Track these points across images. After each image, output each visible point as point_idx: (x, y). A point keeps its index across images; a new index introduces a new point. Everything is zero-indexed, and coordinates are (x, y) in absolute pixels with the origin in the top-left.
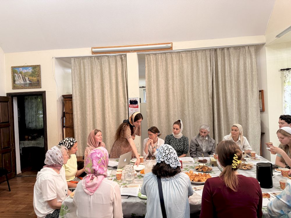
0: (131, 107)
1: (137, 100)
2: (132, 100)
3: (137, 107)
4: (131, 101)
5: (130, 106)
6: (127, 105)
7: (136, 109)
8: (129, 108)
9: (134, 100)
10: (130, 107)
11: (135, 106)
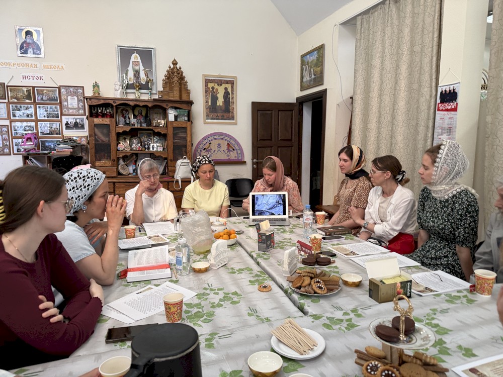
0: (442, 110)
1: (456, 91)
2: (446, 91)
3: (455, 110)
4: (444, 92)
5: (438, 107)
6: (433, 104)
7: (451, 116)
8: (437, 112)
9: (450, 91)
10: (439, 110)
11: (450, 106)
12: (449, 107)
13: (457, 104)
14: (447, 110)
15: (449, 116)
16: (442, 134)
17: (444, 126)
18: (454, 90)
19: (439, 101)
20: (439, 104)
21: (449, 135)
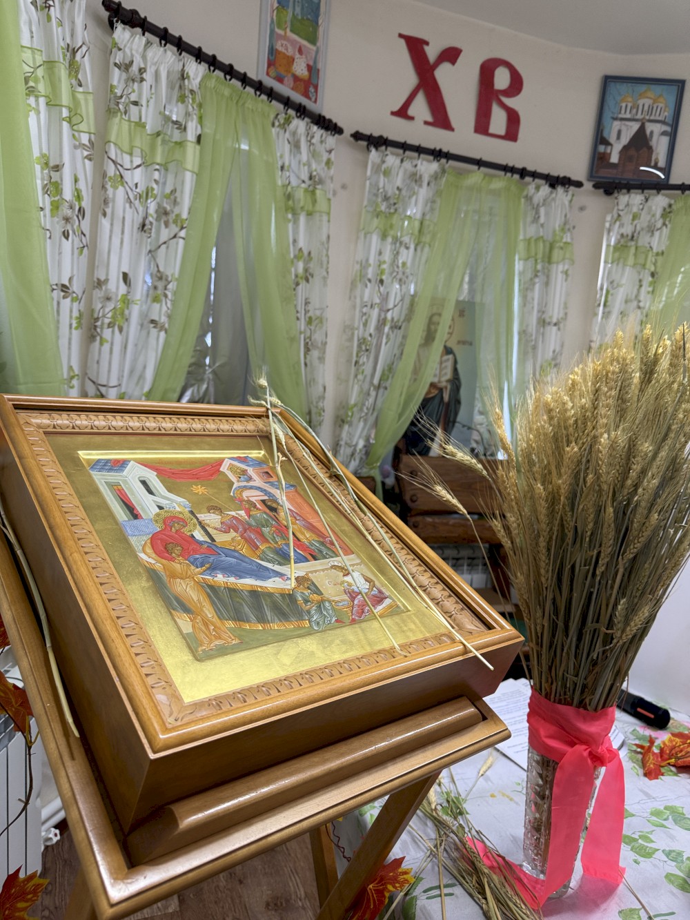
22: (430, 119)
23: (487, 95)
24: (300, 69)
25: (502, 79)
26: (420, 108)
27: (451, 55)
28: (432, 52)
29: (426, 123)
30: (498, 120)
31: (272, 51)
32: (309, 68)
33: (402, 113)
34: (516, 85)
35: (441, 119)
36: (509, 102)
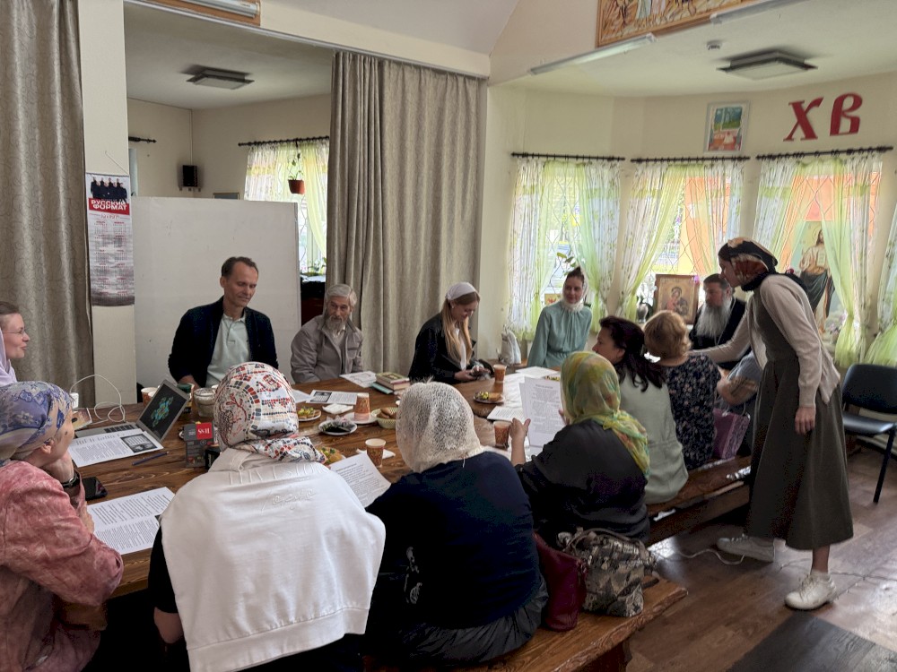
1: (124, 186)
2: (102, 182)
3: (126, 212)
4: (99, 183)
5: (91, 205)
7: (119, 220)
8: (89, 211)
9: (110, 184)
10: (92, 208)
12: (113, 208)
13: (128, 205)
14: (109, 211)
15: (115, 220)
16: (105, 244)
17: (107, 233)
18: (118, 184)
19: (89, 195)
20: (90, 200)
21: (120, 246)
22: (803, 136)
23: (837, 113)
24: (729, 140)
25: (848, 103)
26: (800, 133)
27: (817, 103)
28: (805, 106)
29: (802, 139)
30: (845, 124)
31: (711, 140)
32: (735, 138)
33: (790, 138)
34: (858, 102)
35: (810, 134)
36: (854, 114)
